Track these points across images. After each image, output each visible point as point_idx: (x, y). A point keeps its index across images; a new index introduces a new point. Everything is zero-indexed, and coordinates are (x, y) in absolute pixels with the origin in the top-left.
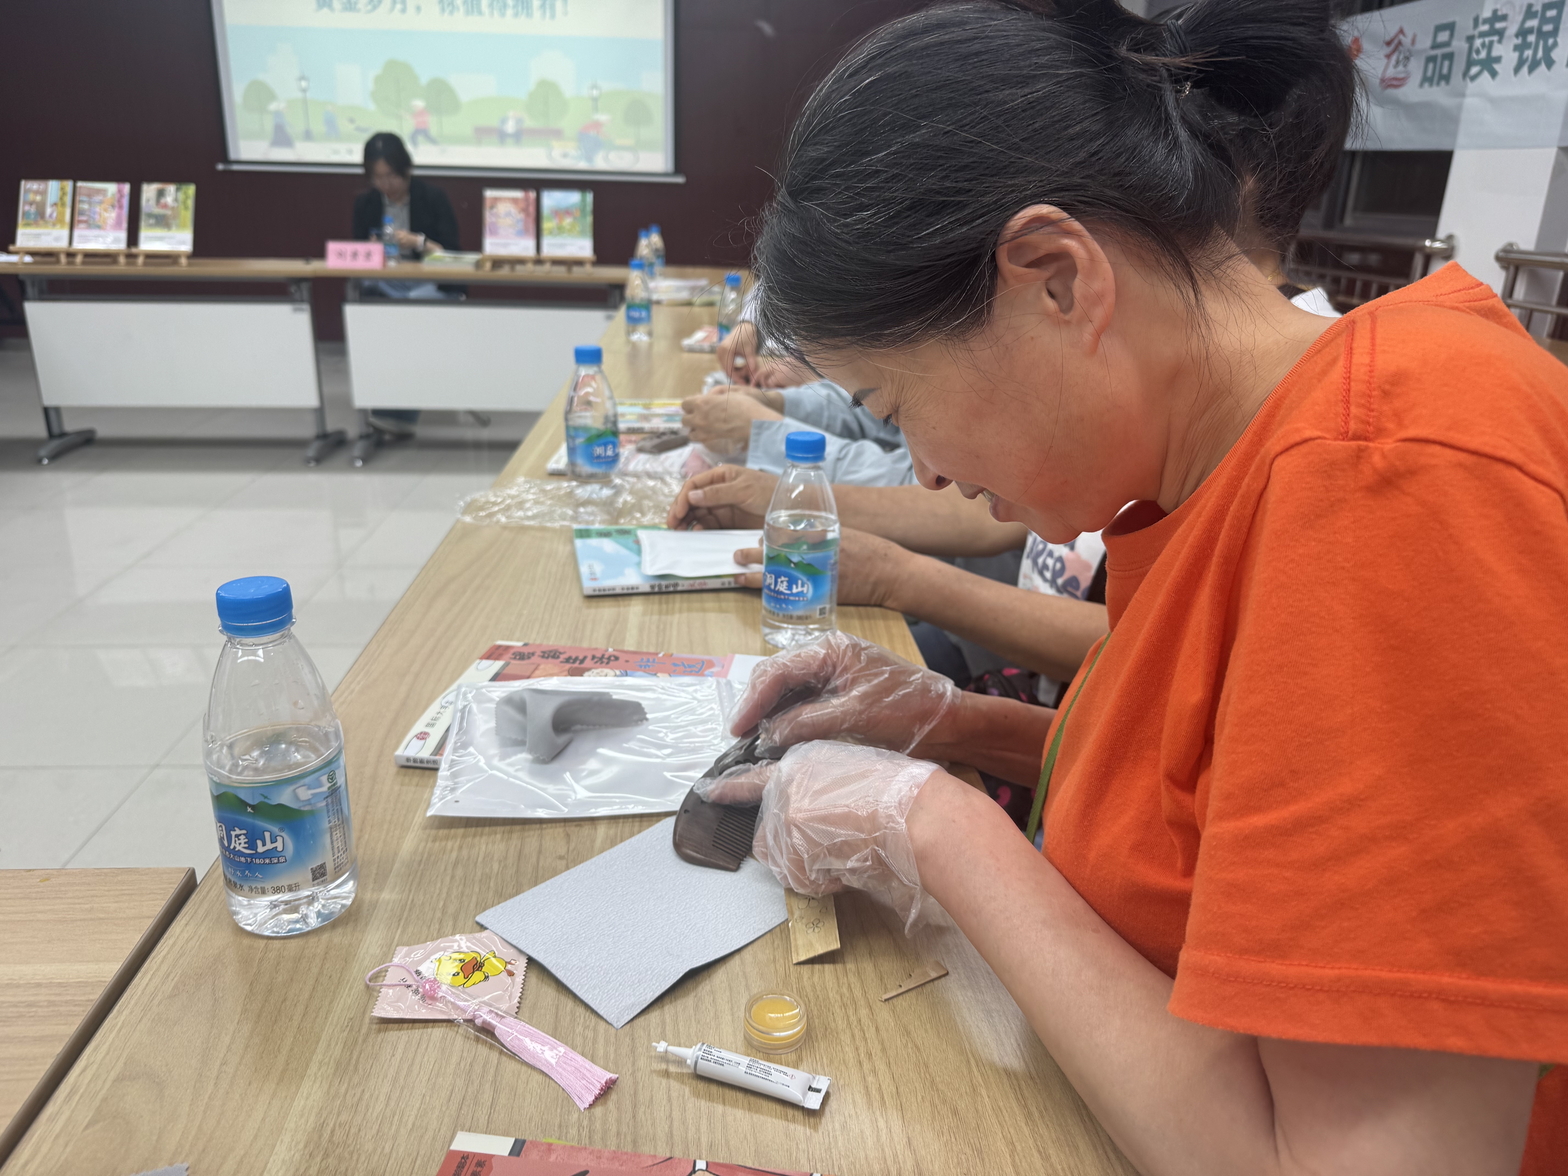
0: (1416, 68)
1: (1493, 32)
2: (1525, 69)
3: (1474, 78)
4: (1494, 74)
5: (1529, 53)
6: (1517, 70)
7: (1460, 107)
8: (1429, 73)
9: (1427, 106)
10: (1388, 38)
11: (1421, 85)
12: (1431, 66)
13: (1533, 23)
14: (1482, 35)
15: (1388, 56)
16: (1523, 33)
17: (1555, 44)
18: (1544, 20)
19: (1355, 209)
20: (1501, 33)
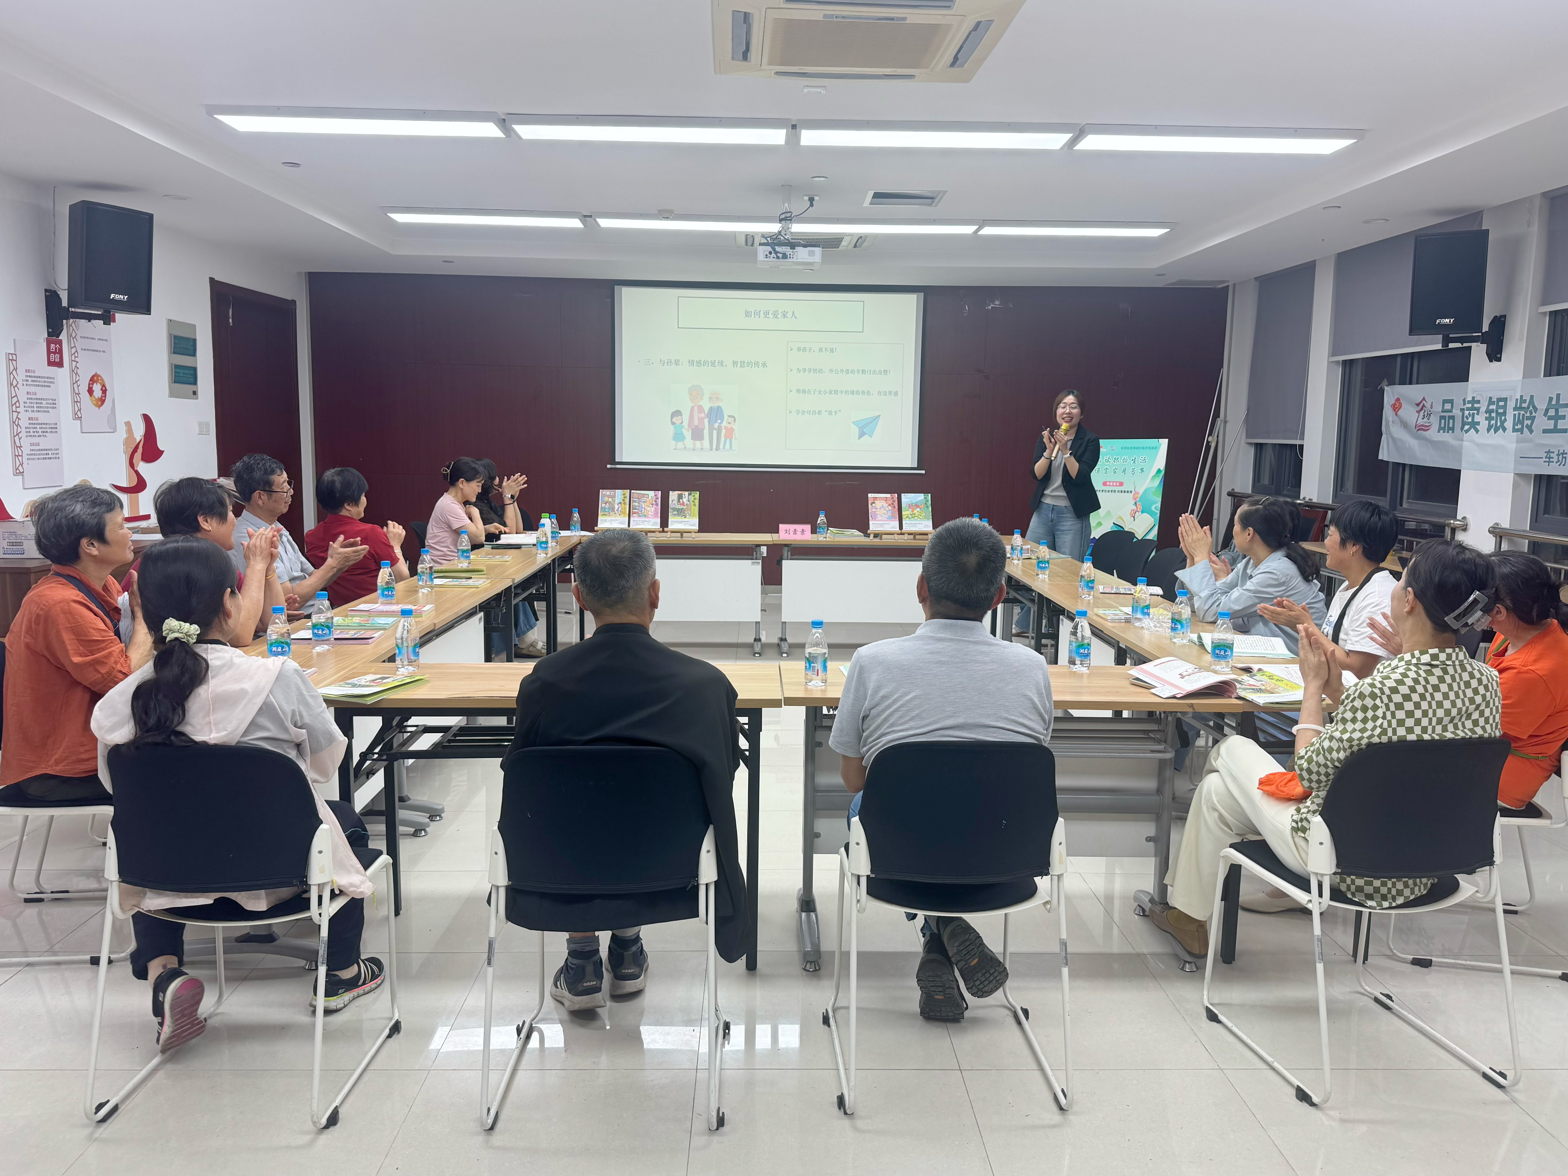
0: (1434, 421)
1: (1473, 408)
2: (1492, 430)
3: (1467, 431)
4: (1477, 431)
5: (1493, 422)
6: (1489, 430)
7: (1461, 446)
8: (1442, 426)
9: (1443, 443)
10: (1418, 402)
11: (1439, 432)
12: (1443, 421)
13: (1493, 407)
14: (1468, 409)
15: (1418, 412)
16: (1488, 411)
17: (1505, 420)
18: (1498, 407)
19: (1408, 498)
20: (1478, 409)
